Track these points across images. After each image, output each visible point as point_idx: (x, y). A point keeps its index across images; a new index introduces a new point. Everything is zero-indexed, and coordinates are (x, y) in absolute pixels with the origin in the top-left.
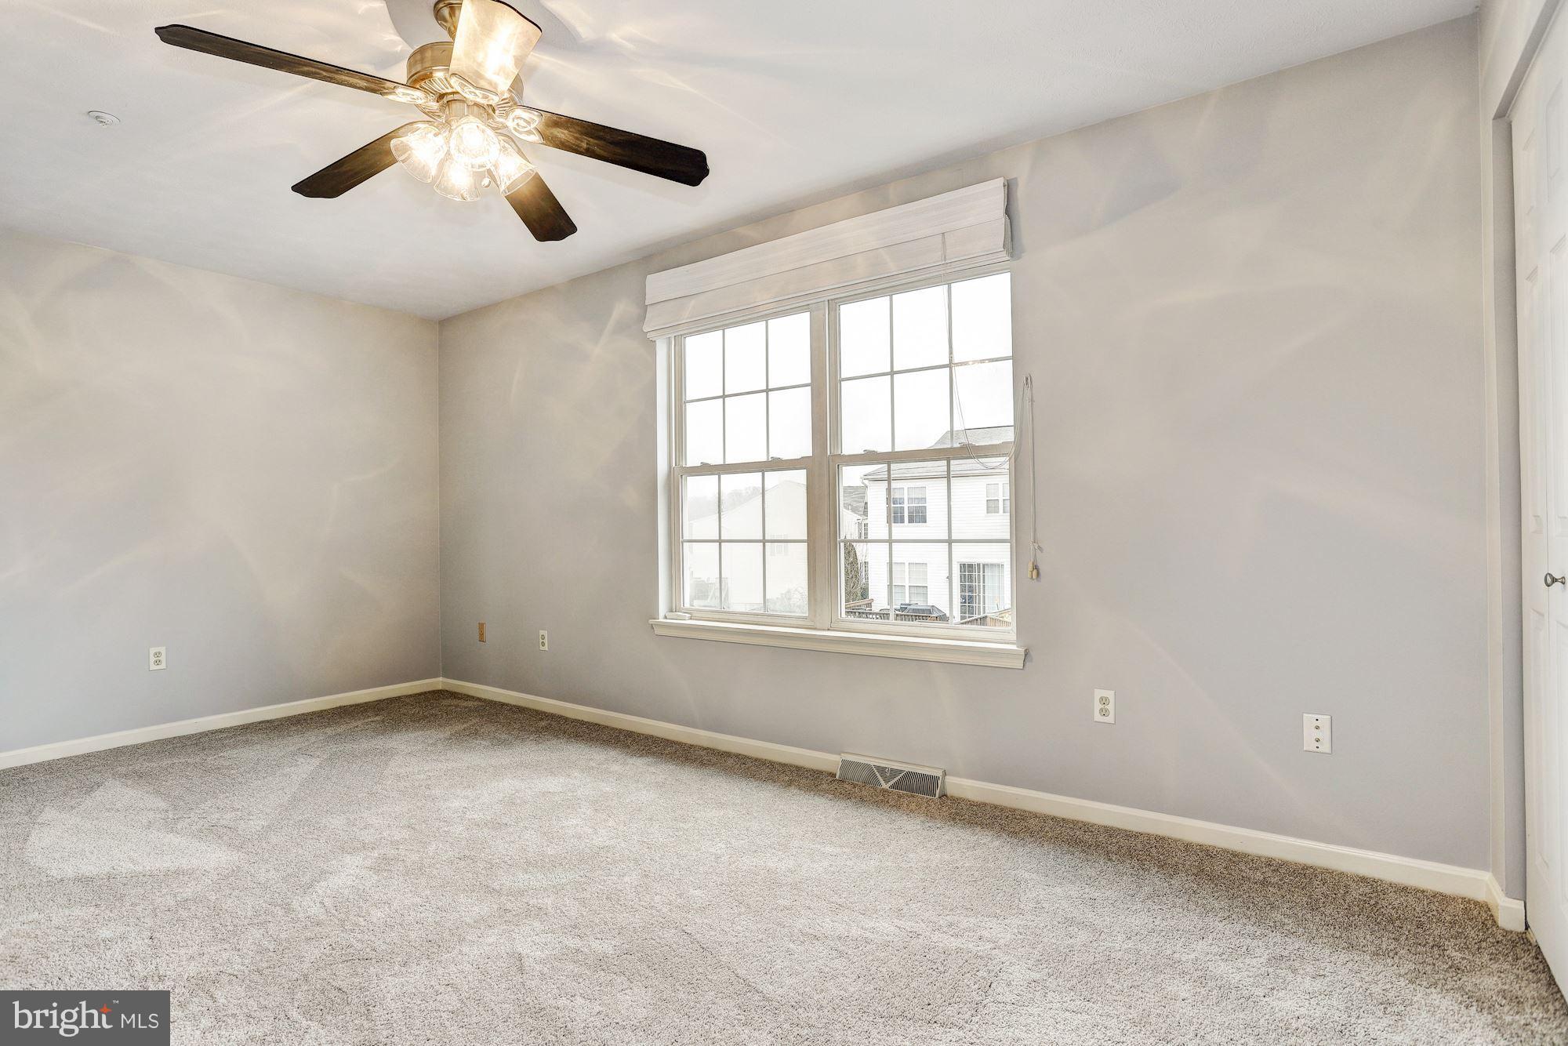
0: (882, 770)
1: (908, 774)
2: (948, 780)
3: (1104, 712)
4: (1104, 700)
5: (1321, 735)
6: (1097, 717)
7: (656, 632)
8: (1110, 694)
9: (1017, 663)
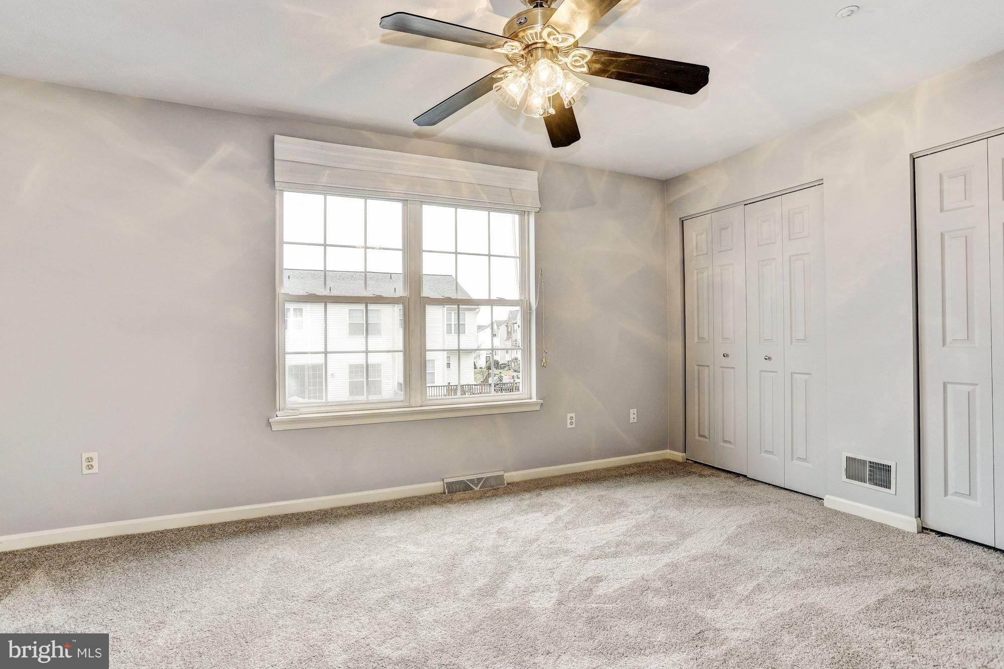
0: (472, 481)
1: (488, 478)
2: (506, 475)
3: (571, 423)
4: (571, 418)
5: (635, 416)
6: (569, 426)
7: (274, 429)
8: (573, 415)
9: (538, 408)
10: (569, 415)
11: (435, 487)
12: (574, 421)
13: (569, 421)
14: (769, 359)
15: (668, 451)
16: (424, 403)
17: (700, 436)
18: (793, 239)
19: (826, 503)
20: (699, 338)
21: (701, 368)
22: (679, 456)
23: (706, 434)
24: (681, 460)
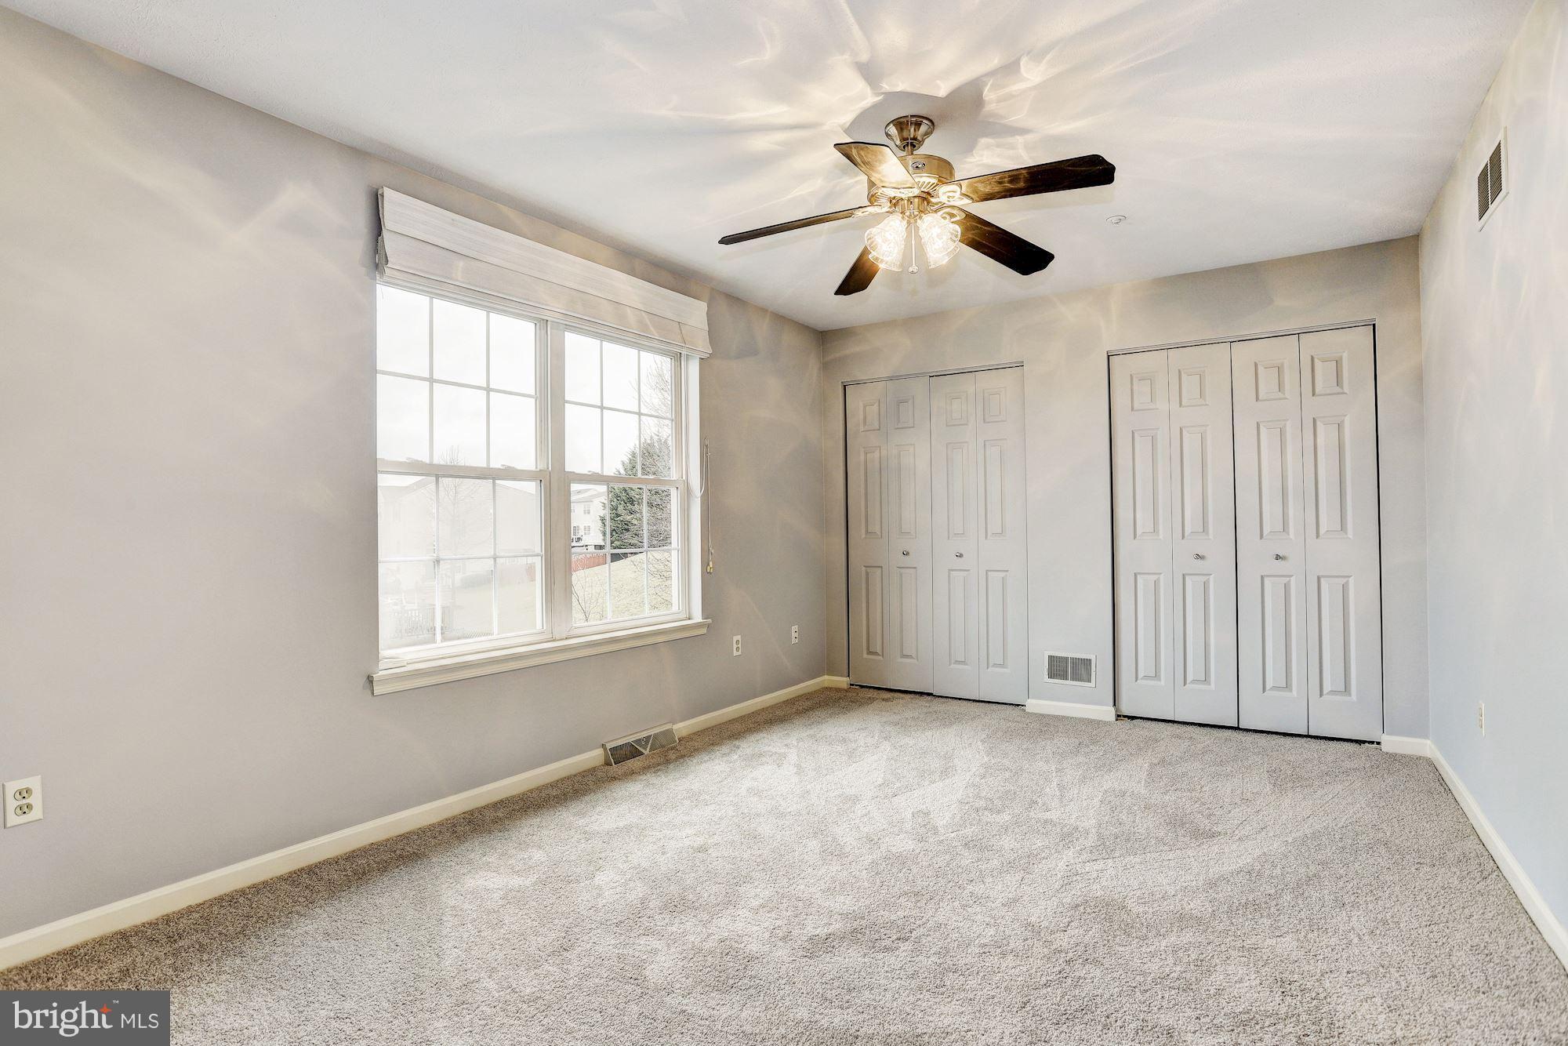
0: (638, 741)
1: (656, 736)
2: (675, 727)
3: (738, 649)
4: (737, 642)
5: (796, 635)
6: (735, 653)
7: (376, 692)
8: (739, 637)
9: (704, 631)
10: (735, 638)
11: (593, 757)
12: (740, 645)
13: (735, 646)
14: (961, 556)
15: (826, 677)
16: (572, 633)
17: (869, 653)
18: (989, 422)
19: (1028, 709)
20: (867, 532)
21: (869, 570)
22: (842, 681)
23: (879, 650)
24: (845, 686)
